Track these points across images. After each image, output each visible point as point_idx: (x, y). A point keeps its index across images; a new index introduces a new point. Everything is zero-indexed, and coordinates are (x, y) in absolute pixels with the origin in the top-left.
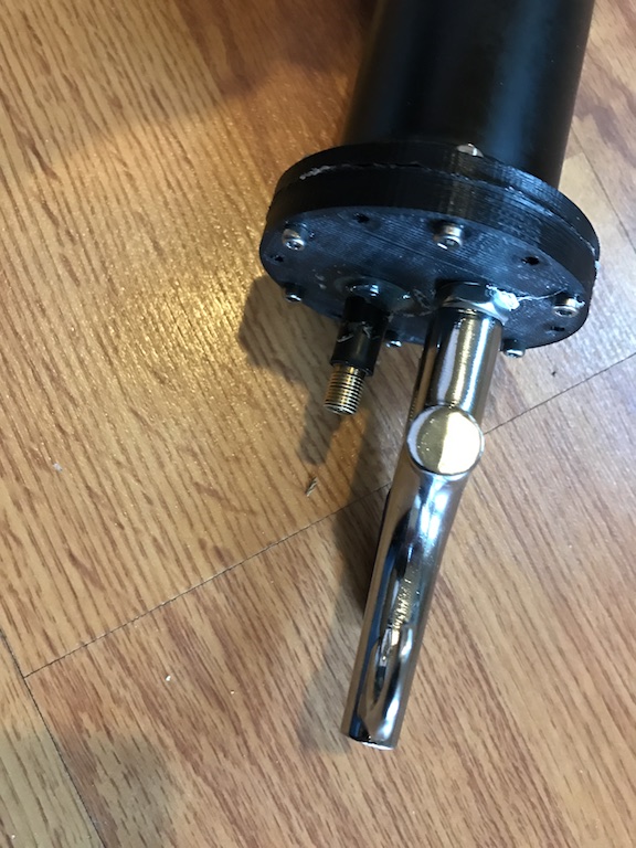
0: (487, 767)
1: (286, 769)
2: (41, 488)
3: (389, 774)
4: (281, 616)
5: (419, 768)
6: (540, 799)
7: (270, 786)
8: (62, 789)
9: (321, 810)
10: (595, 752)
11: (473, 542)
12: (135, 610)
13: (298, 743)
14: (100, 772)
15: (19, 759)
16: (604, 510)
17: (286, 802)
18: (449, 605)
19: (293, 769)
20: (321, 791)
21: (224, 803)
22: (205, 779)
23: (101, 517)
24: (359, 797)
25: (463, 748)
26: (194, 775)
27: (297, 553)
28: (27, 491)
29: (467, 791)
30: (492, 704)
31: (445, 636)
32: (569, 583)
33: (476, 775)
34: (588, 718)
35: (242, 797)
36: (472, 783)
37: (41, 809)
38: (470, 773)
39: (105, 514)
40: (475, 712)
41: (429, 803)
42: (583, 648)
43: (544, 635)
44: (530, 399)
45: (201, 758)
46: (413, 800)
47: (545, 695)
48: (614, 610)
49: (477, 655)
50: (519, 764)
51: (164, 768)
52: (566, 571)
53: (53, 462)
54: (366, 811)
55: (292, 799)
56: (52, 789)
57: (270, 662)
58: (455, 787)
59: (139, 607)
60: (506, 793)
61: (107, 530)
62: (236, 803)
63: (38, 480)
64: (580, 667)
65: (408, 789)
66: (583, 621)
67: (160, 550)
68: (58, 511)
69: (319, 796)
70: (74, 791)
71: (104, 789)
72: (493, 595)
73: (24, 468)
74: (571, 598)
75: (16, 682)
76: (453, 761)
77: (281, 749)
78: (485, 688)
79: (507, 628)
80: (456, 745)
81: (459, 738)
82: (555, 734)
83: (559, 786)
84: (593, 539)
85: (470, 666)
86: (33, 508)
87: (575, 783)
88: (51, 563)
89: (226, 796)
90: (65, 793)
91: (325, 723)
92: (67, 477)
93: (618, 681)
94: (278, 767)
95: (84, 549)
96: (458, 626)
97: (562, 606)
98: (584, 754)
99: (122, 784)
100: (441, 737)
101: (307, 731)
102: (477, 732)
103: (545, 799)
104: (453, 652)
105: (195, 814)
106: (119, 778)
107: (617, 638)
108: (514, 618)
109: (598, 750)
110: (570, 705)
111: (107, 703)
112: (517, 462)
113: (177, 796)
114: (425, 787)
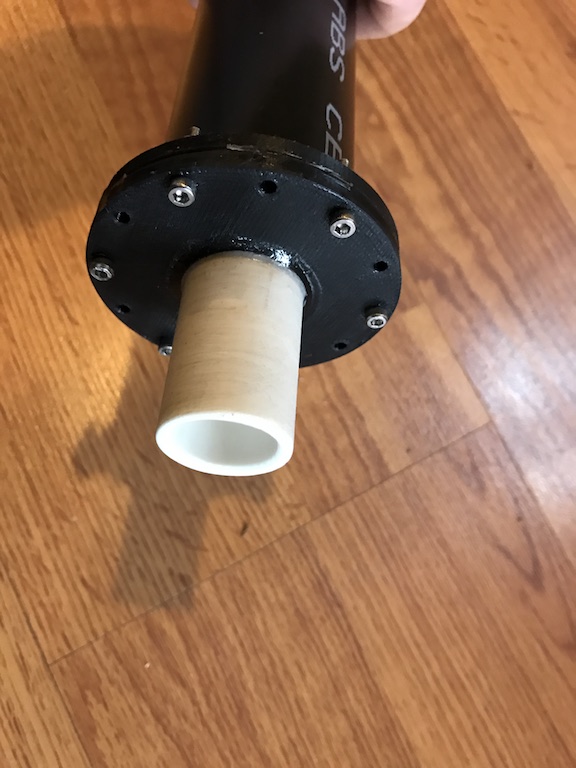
12: (125, 618)
13: (236, 711)
17: (227, 753)
20: (252, 745)
32: (421, 596)
33: (359, 733)
36: (356, 739)
38: (355, 732)
59: (128, 616)
65: (312, 743)
87: (428, 737)
88: (69, 585)
94: (221, 729)
102: (359, 701)
109: (444, 714)
110: (424, 683)
111: (105, 684)
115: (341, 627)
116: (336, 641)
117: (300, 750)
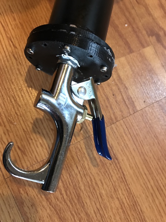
0: (126, 204)
1: (74, 204)
2: (11, 129)
3: (100, 206)
4: (73, 164)
5: (108, 204)
6: (139, 213)
7: (69, 208)
8: (15, 209)
9: (83, 215)
10: (154, 201)
11: (123, 145)
13: (77, 197)
14: (25, 204)
15: (4, 201)
16: (157, 137)
17: (73, 213)
18: (117, 161)
19: (75, 204)
20: (83, 210)
21: (57, 213)
22: (52, 206)
23: (26, 137)
24: (93, 212)
25: (120, 199)
26: (50, 206)
27: (77, 147)
28: (7, 130)
29: (120, 210)
30: (127, 188)
31: (116, 170)
32: (147, 156)
33: (123, 206)
34: (152, 191)
35: (62, 211)
37: (9, 214)
38: (122, 206)
39: (28, 136)
40: (123, 190)
41: (111, 214)
42: (151, 173)
43: (141, 170)
44: (138, 108)
45: (51, 201)
46: (107, 213)
47: (141, 185)
48: (159, 163)
49: (124, 174)
50: (134, 204)
51: (42, 203)
52: (147, 153)
53: (14, 122)
54: (94, 215)
55: (75, 212)
56: (12, 209)
57: (70, 176)
58: (118, 209)
60: (131, 211)
61: (28, 140)
62: (60, 213)
63: (10, 127)
64: (150, 178)
65: (105, 210)
66: (151, 166)
67: (42, 146)
68: (15, 135)
69: (82, 211)
70: (18, 209)
71: (26, 209)
72: (128, 159)
73: (6, 124)
74: (148, 160)
75: (3, 180)
76: (117, 202)
77: (72, 199)
78: (126, 183)
79: (132, 168)
80: (118, 198)
81: (119, 196)
82: (143, 196)
83: (144, 209)
84: (154, 145)
85: (122, 178)
86: (9, 134)
89: (58, 211)
90: (15, 210)
91: (84, 192)
92: (18, 126)
93: (160, 182)
94: (71, 204)
95: (22, 145)
96: (119, 167)
97: (145, 162)
98: (151, 201)
99: (31, 208)
100: (114, 196)
101: (79, 194)
102: (124, 195)
103: (141, 213)
104: (118, 174)
105: (50, 216)
106: (30, 206)
107: (160, 171)
108: (133, 165)
109: (154, 200)
112: (135, 125)
113: (45, 211)
114: (110, 209)
115: (117, 167)
116: (116, 173)
117: (101, 212)
